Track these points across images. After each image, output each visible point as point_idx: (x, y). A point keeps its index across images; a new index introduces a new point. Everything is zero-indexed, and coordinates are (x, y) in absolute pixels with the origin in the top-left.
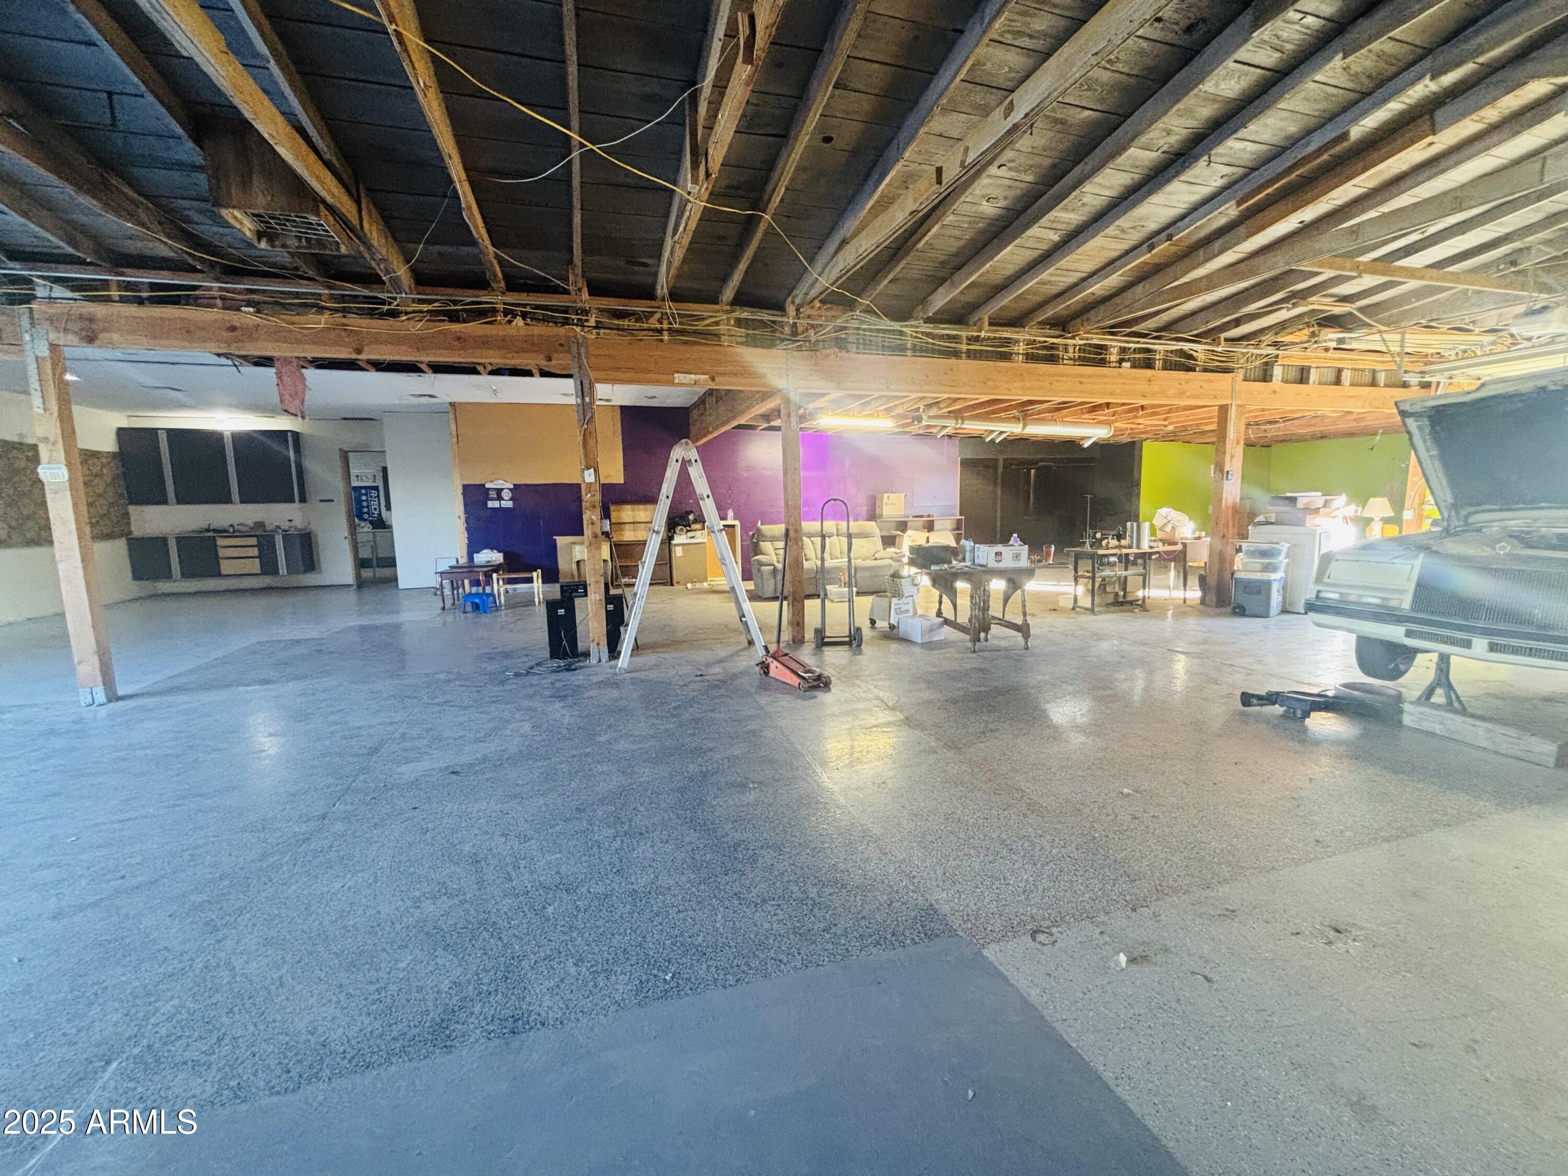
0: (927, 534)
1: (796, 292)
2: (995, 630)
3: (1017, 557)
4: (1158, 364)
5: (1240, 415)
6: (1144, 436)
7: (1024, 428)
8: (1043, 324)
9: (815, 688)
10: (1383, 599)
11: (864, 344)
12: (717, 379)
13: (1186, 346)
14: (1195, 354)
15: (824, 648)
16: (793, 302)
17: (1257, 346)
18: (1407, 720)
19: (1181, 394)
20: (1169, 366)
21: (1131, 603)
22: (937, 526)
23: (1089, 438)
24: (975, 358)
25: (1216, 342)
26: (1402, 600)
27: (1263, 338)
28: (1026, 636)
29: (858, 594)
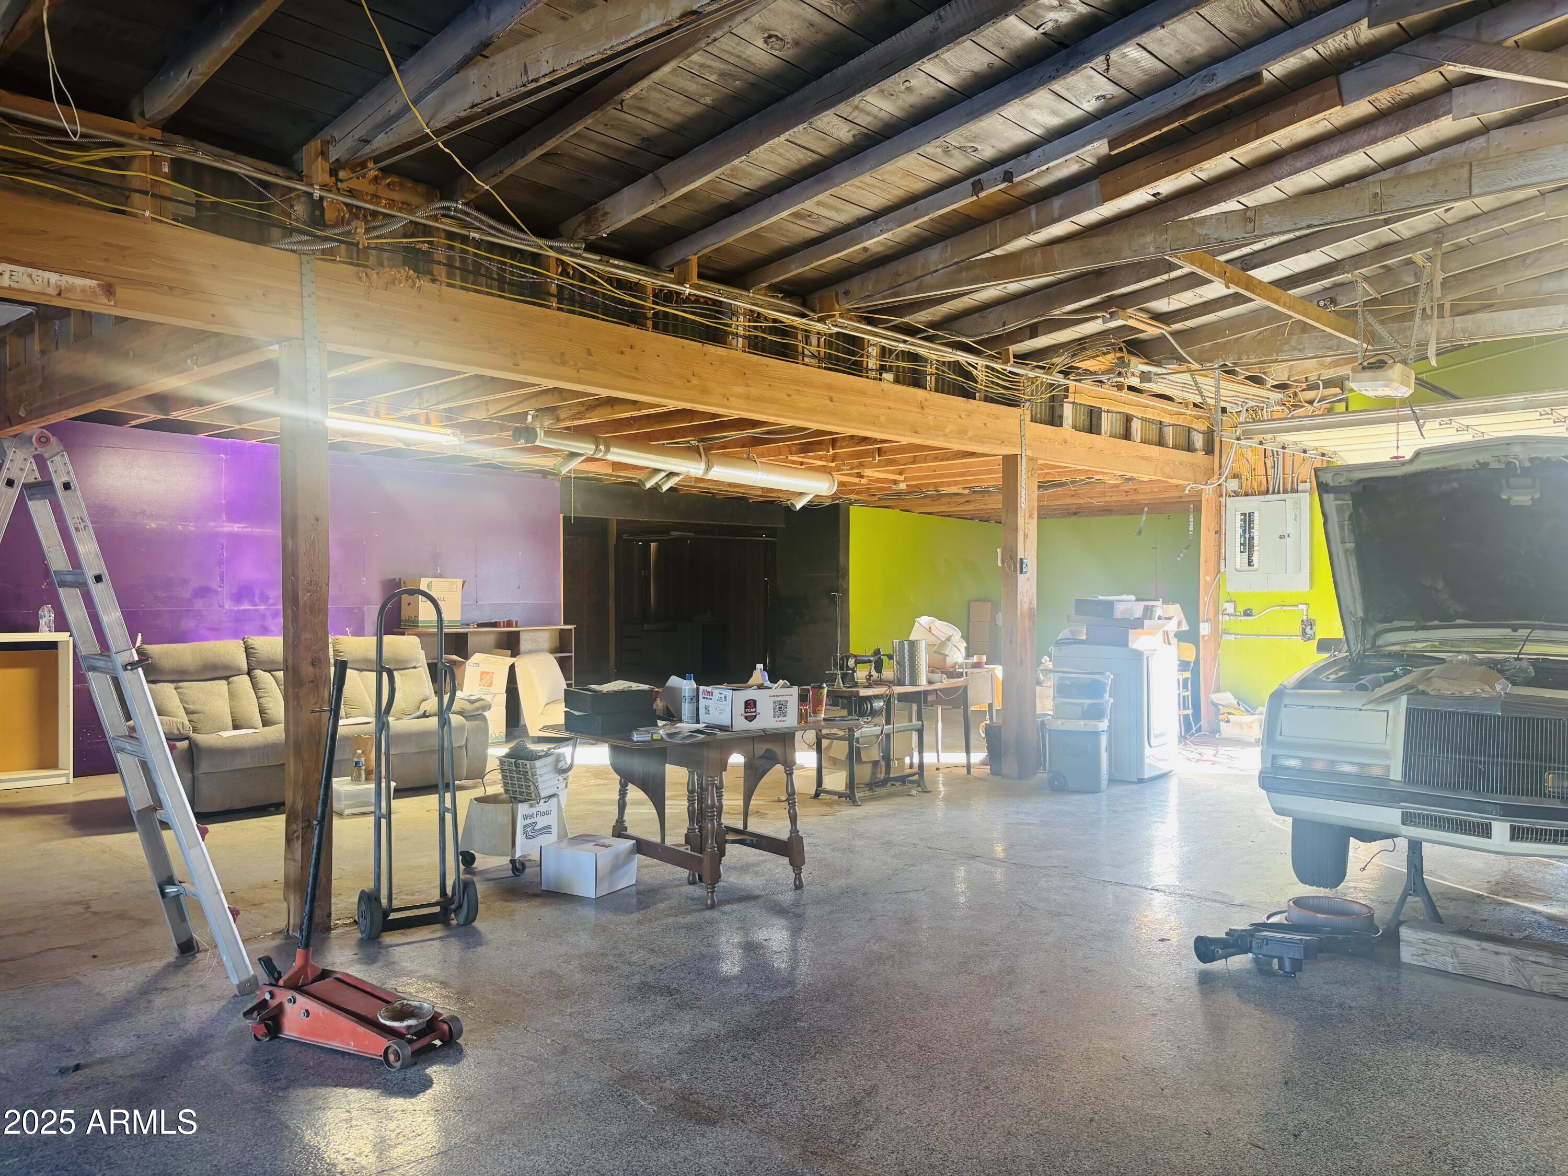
0: (511, 660)
1: (334, 132)
2: (735, 852)
3: (780, 708)
4: (930, 381)
5: (1031, 471)
6: (853, 497)
7: (708, 469)
8: (775, 289)
9: (425, 1055)
10: (1362, 765)
11: (464, 270)
12: (121, 292)
13: (962, 357)
14: (975, 372)
15: (389, 938)
16: (324, 154)
17: (1048, 370)
18: (1407, 955)
19: (962, 433)
20: (943, 387)
21: (903, 779)
22: (525, 643)
23: (801, 494)
24: (665, 331)
25: (1002, 357)
26: (1388, 768)
27: (1056, 360)
28: (797, 863)
29: (402, 792)
